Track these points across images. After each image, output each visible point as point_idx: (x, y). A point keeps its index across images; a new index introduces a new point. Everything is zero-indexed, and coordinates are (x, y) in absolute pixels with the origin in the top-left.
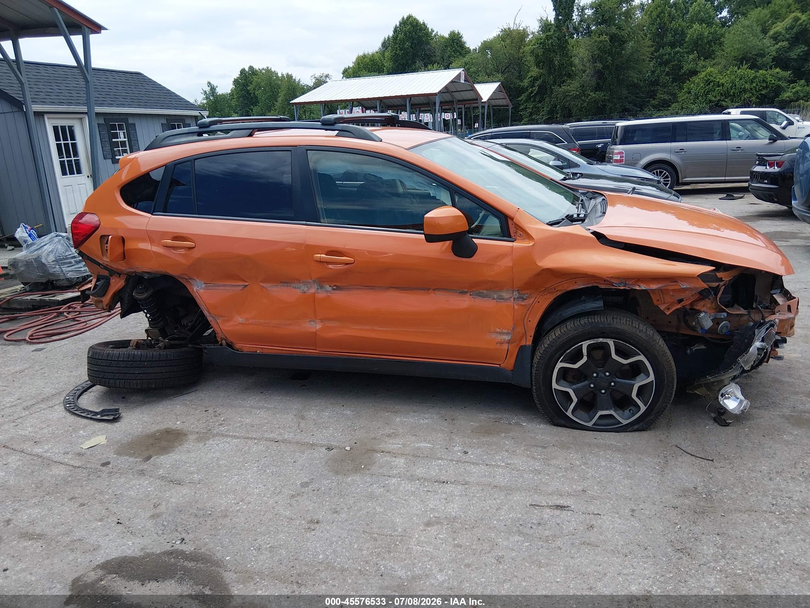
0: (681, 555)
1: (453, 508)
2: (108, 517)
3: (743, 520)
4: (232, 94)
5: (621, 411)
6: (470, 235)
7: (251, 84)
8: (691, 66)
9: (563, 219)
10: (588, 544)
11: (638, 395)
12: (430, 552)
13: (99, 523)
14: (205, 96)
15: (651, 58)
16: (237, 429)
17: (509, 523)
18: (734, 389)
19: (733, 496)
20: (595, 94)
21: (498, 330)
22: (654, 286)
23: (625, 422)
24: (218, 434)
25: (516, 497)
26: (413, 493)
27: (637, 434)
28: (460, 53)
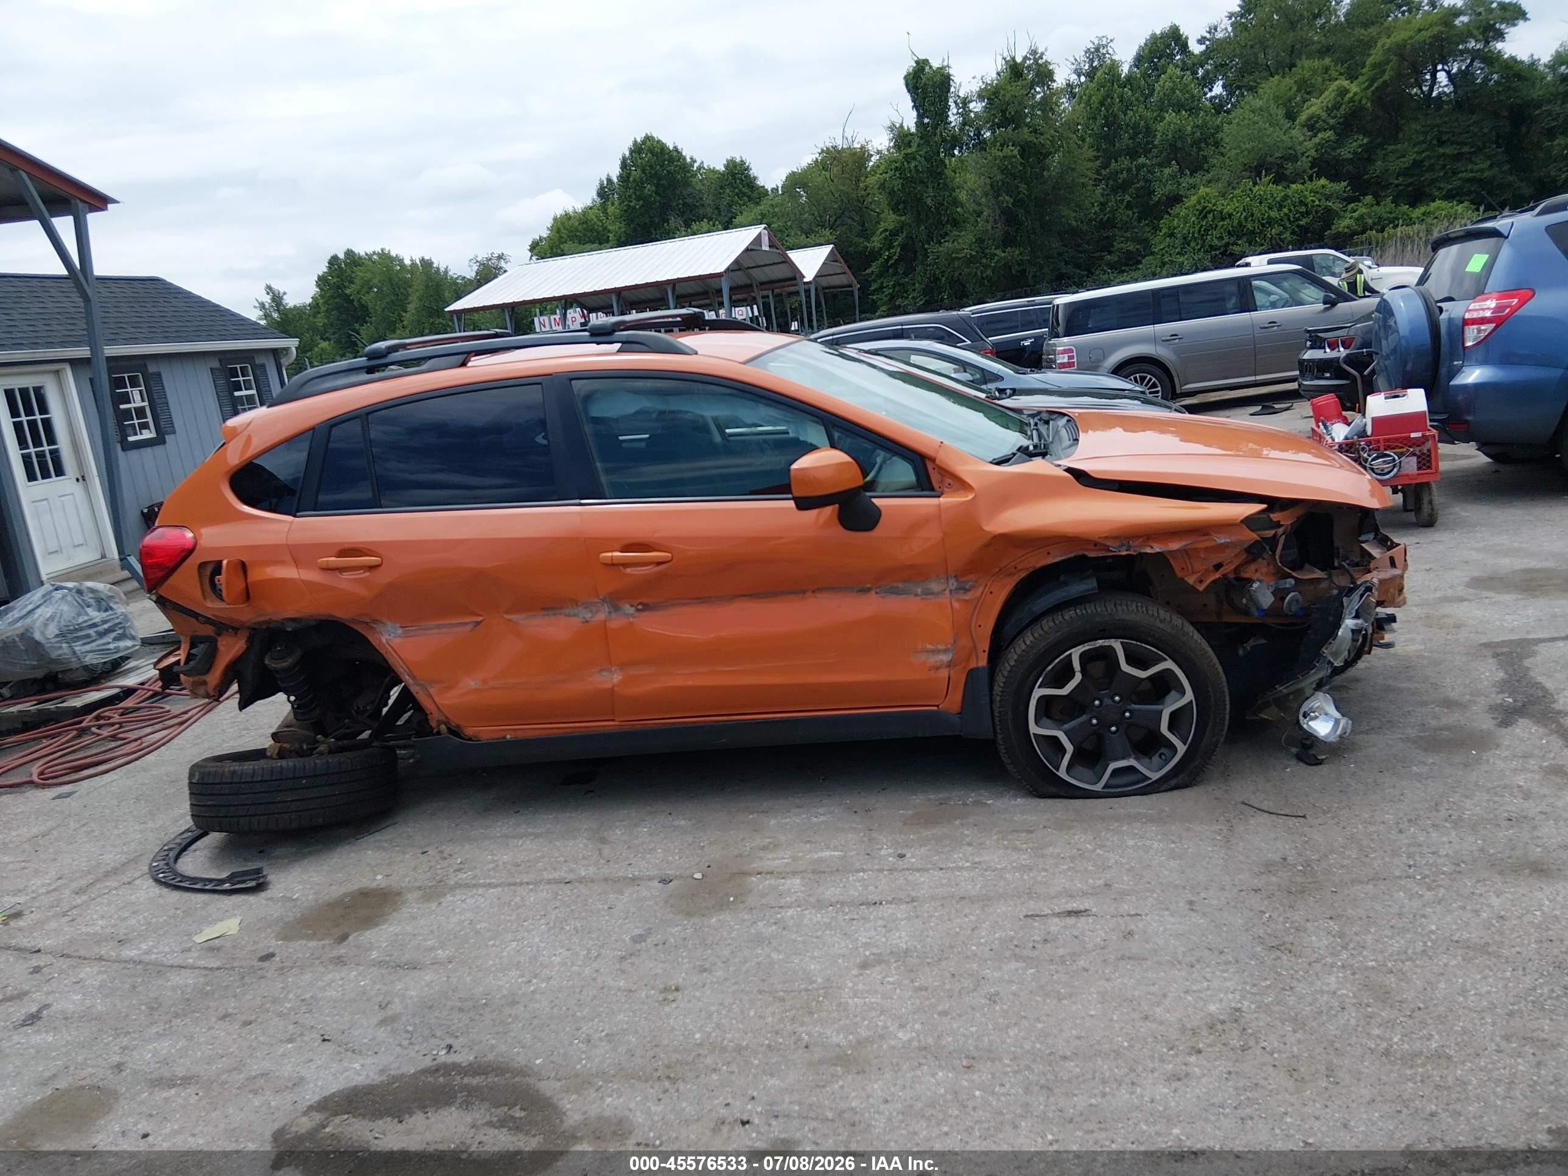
0: (1278, 953)
1: (900, 937)
2: (302, 1035)
3: (1366, 894)
4: (315, 306)
5: (1147, 760)
6: (868, 494)
7: (353, 282)
8: (1170, 187)
9: (1014, 454)
10: (1129, 958)
11: (1170, 728)
12: (877, 1003)
13: (290, 1046)
14: (261, 313)
15: (1095, 180)
16: (492, 873)
17: (996, 945)
18: (1322, 702)
19: (1345, 862)
20: (1004, 252)
21: (929, 647)
22: (1174, 546)
23: (1155, 776)
24: (458, 886)
25: (1001, 908)
26: (828, 926)
27: (1176, 793)
28: (749, 197)
